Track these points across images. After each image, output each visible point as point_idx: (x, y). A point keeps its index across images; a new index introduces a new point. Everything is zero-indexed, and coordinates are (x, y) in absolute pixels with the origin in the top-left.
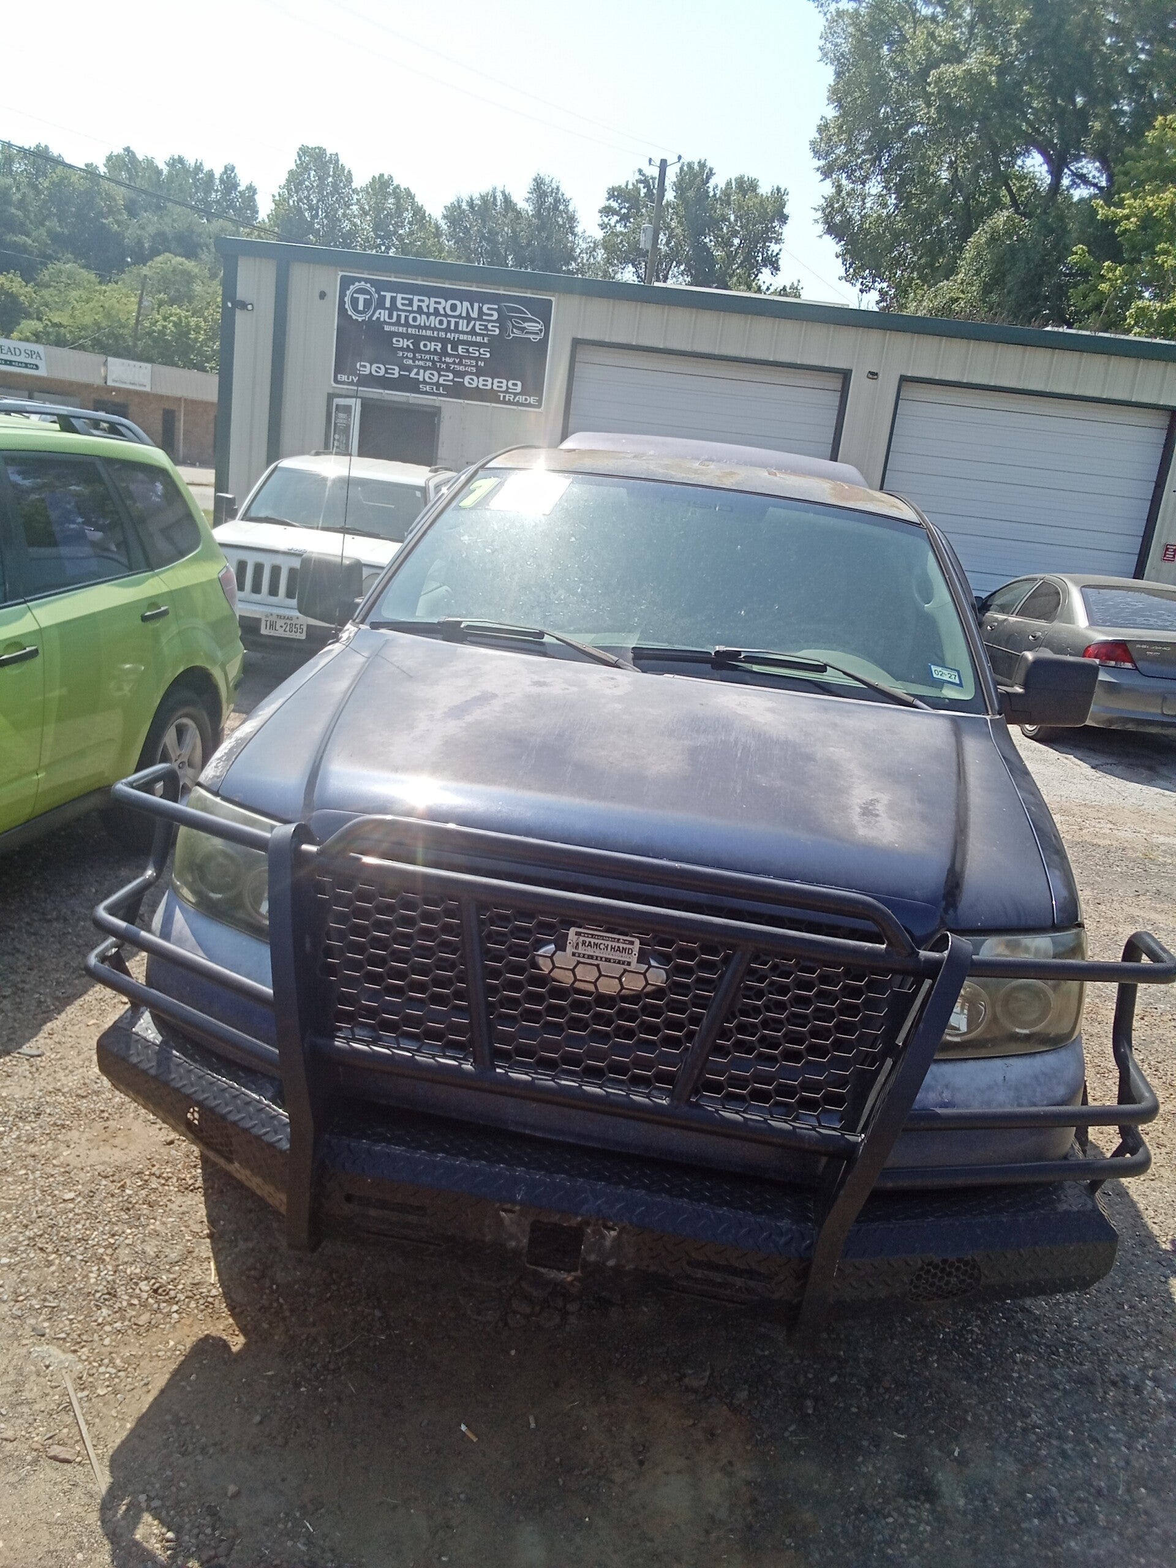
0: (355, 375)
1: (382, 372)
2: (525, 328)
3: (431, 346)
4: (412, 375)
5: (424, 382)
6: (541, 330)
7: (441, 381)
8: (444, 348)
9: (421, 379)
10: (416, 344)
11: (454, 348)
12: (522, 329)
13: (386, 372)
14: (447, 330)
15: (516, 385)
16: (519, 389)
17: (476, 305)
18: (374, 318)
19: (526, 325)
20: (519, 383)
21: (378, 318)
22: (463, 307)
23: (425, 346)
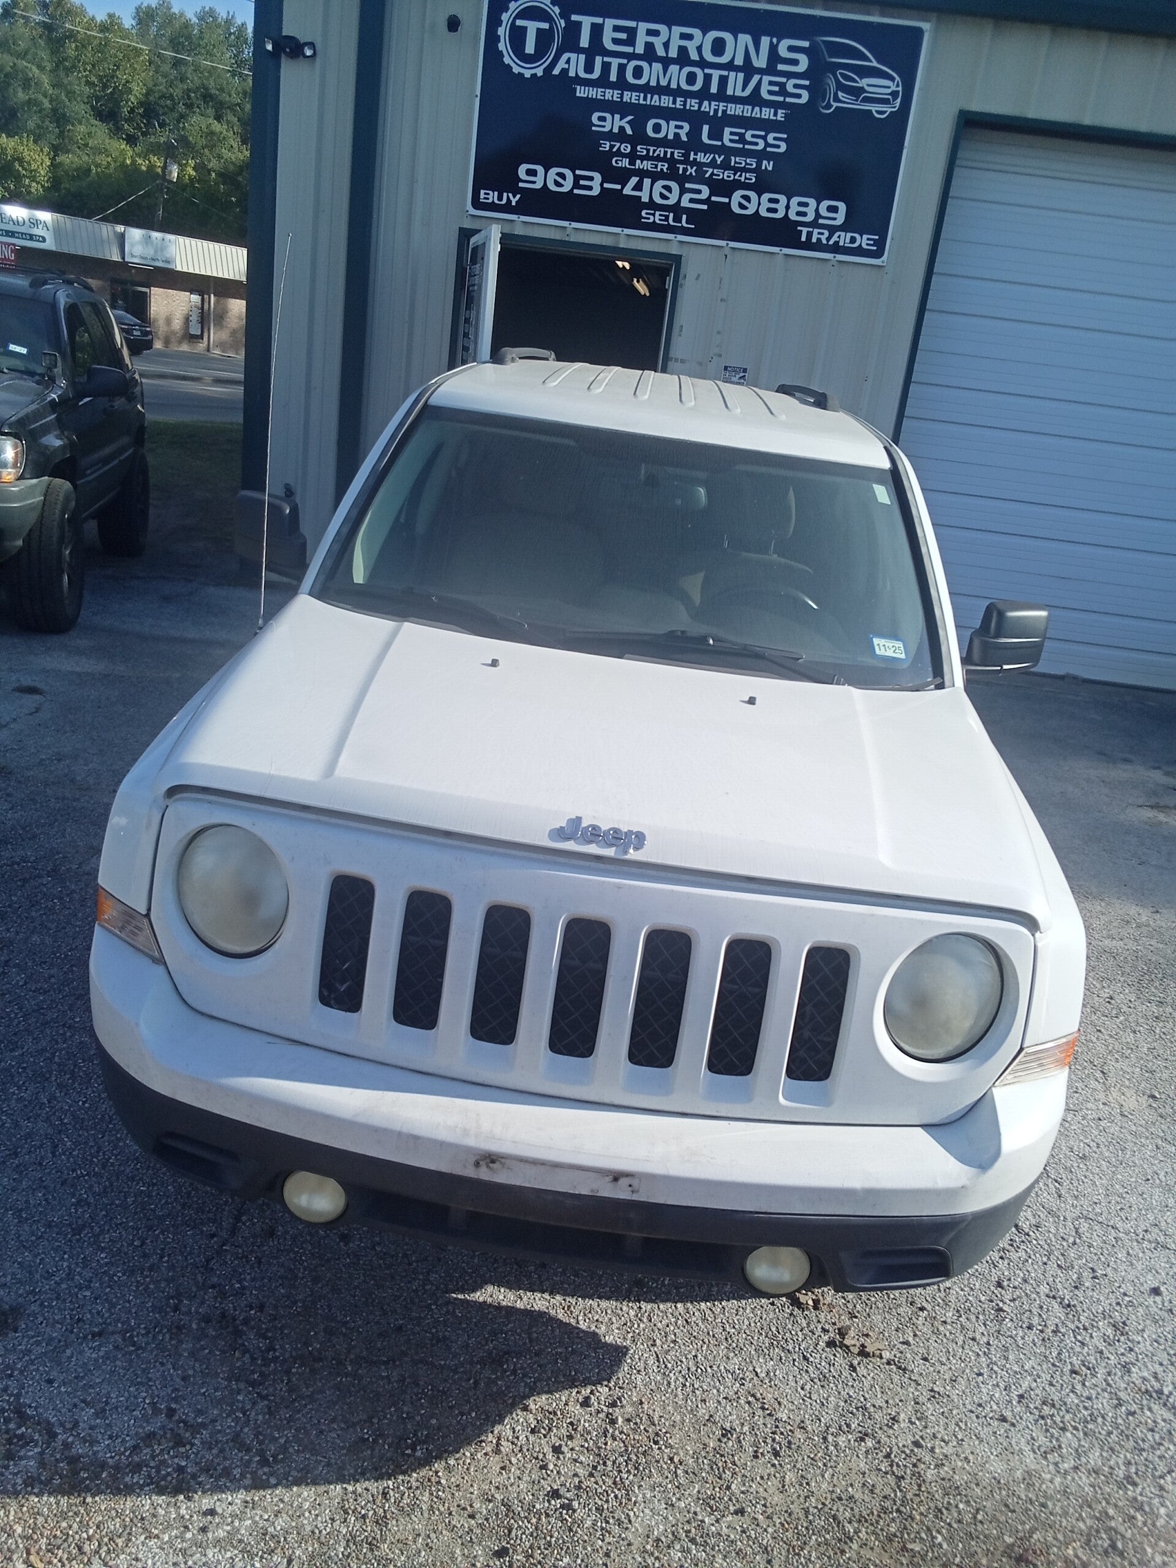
0: (515, 191)
1: (568, 185)
2: (862, 90)
3: (669, 129)
4: (628, 191)
5: (652, 205)
6: (894, 94)
7: (685, 203)
8: (695, 133)
9: (645, 199)
10: (638, 125)
11: (716, 134)
12: (857, 92)
13: (576, 185)
14: (703, 94)
15: (833, 209)
16: (840, 218)
17: (765, 41)
18: (556, 72)
19: (864, 83)
20: (842, 206)
21: (564, 72)
22: (737, 46)
23: (657, 128)
